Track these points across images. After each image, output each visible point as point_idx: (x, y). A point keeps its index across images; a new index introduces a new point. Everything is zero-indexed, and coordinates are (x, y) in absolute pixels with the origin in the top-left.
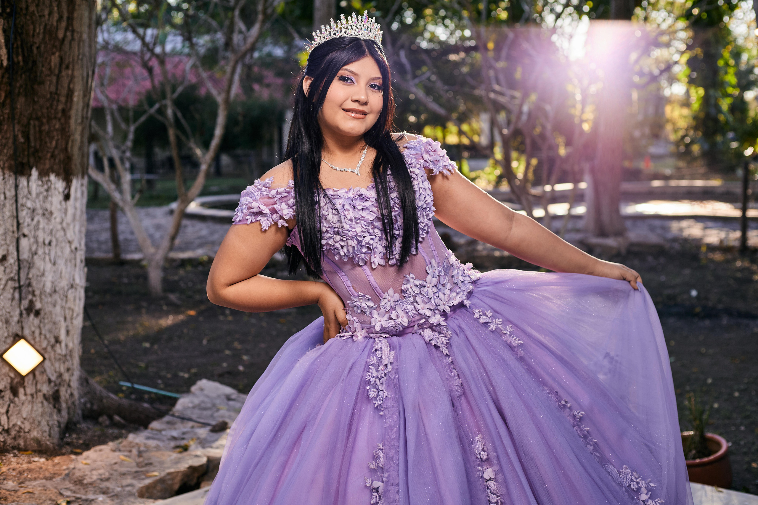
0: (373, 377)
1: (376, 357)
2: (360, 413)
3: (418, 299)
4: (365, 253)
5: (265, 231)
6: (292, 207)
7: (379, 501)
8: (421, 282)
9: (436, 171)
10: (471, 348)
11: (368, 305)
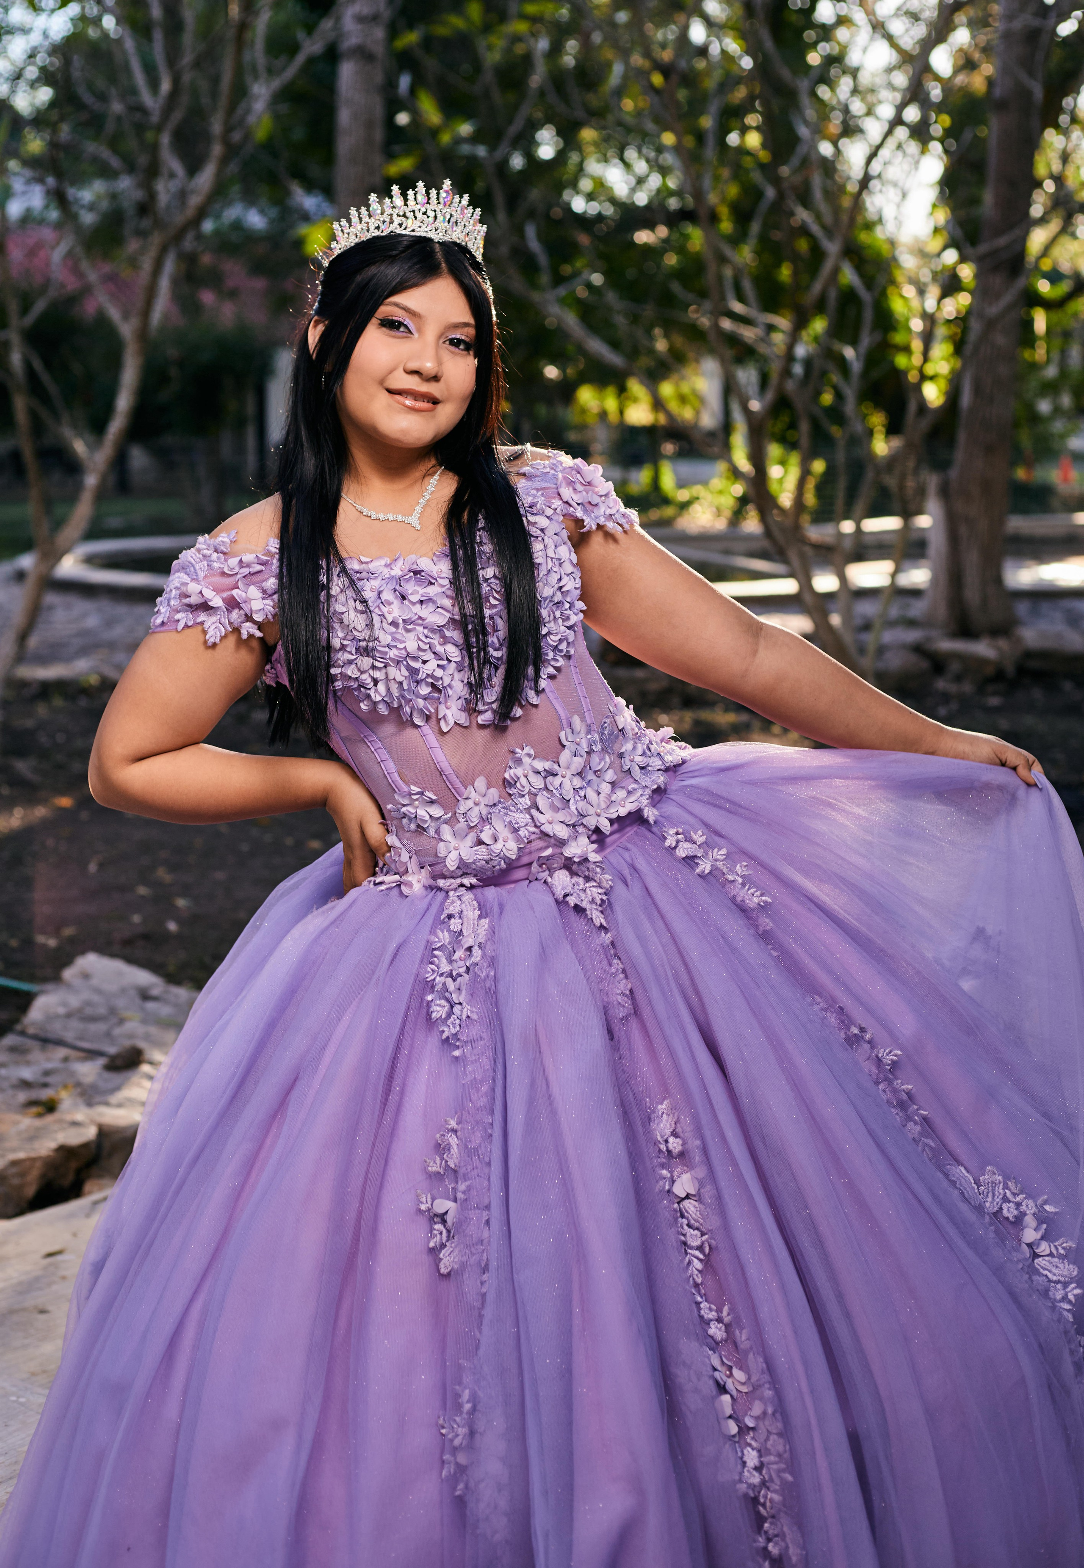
0: (442, 975)
1: (449, 931)
2: (410, 1053)
3: (541, 801)
4: (425, 698)
5: (214, 645)
6: (270, 596)
7: (447, 1241)
8: (547, 765)
9: (590, 523)
10: (656, 913)
11: (431, 813)
